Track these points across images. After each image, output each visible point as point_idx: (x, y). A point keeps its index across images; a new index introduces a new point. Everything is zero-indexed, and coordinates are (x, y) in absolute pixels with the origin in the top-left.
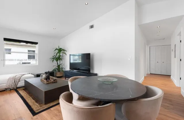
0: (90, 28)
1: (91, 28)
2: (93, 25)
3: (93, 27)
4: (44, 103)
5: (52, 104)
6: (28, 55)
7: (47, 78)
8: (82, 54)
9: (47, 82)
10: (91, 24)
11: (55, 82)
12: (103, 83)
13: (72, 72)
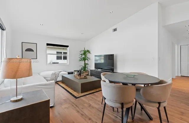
0: (113, 31)
1: (115, 31)
2: (116, 29)
3: (116, 30)
4: (81, 92)
5: (86, 93)
6: (57, 56)
7: (80, 75)
8: (105, 55)
9: (80, 78)
10: (115, 28)
11: (85, 78)
12: (127, 77)
13: (97, 71)
